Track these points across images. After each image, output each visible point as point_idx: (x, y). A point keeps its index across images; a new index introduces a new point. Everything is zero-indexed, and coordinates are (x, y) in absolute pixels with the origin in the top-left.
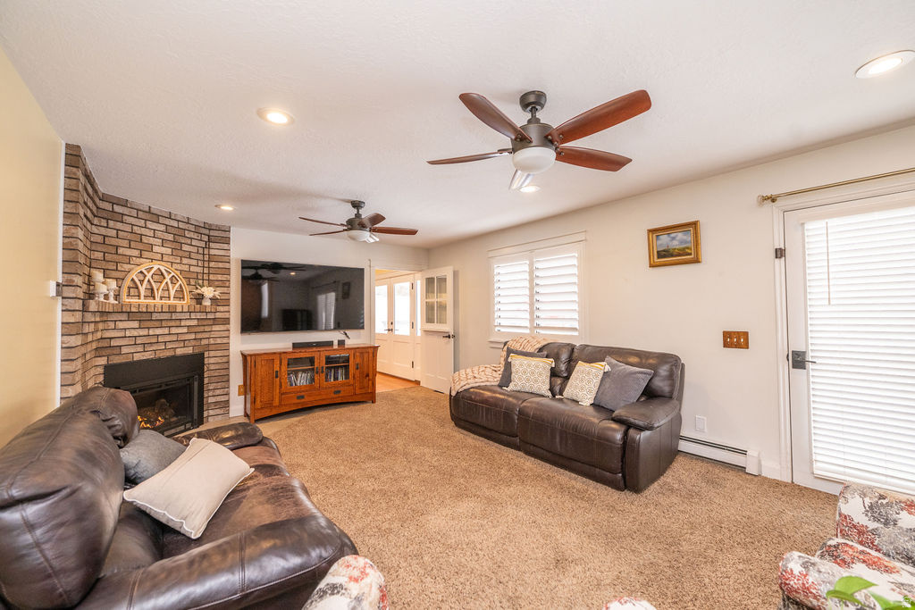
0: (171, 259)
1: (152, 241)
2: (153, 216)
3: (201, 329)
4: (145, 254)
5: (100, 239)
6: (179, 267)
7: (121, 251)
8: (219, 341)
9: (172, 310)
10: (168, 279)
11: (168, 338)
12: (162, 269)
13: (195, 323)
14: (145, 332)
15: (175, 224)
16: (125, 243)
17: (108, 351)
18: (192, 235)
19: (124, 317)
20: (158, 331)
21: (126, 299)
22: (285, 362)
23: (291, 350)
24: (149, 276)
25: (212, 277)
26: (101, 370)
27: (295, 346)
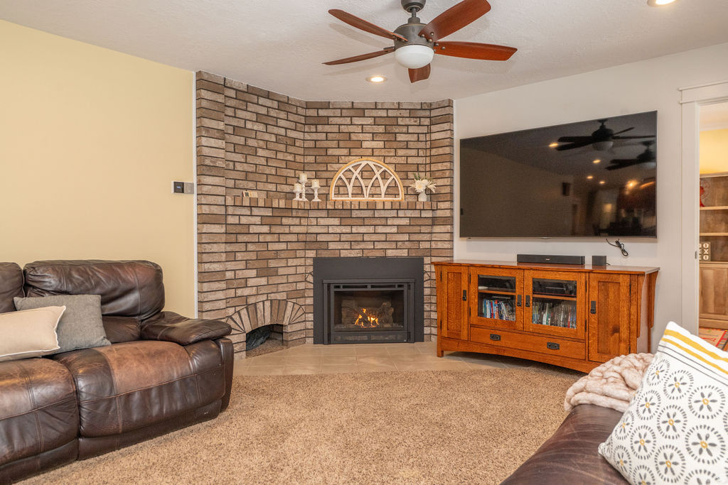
0: (384, 152)
1: (361, 137)
2: (359, 111)
3: (416, 229)
4: (354, 151)
5: (311, 144)
6: (393, 160)
7: (330, 152)
8: (440, 245)
9: (372, 207)
10: (378, 175)
11: (374, 237)
12: (371, 164)
13: (406, 222)
14: (347, 229)
15: (383, 113)
16: (334, 144)
17: (317, 246)
18: (407, 121)
19: (324, 214)
20: (363, 230)
21: (333, 197)
22: (475, 280)
23: (516, 264)
24: (356, 173)
25: (434, 168)
26: (310, 262)
27: (522, 259)
